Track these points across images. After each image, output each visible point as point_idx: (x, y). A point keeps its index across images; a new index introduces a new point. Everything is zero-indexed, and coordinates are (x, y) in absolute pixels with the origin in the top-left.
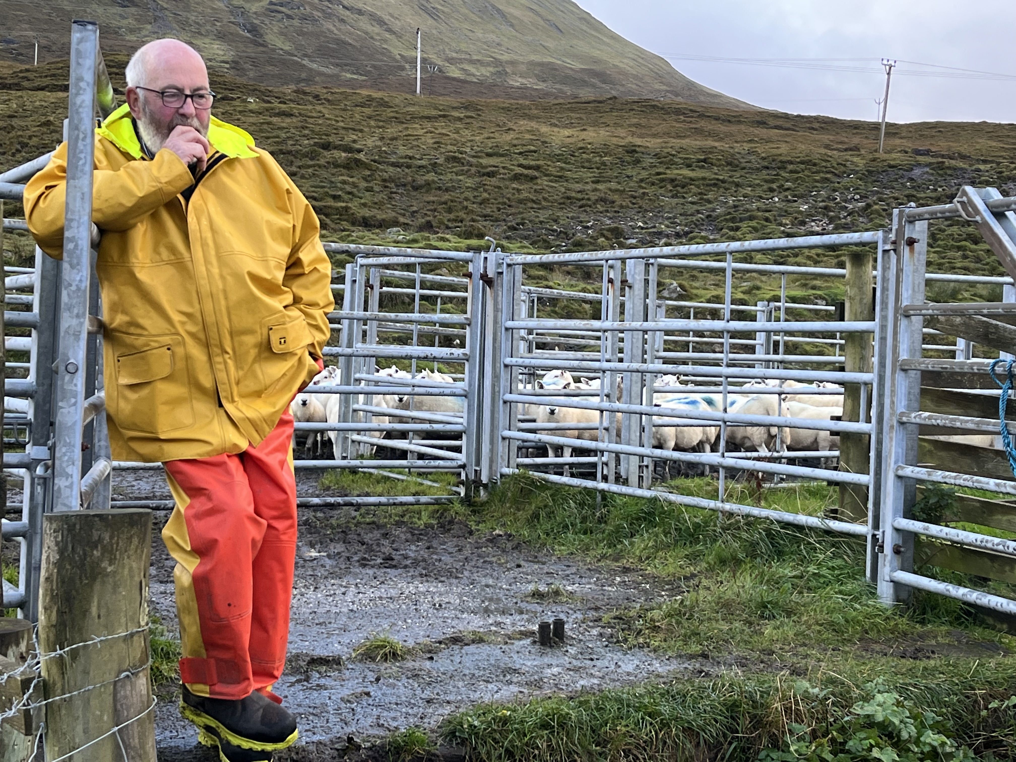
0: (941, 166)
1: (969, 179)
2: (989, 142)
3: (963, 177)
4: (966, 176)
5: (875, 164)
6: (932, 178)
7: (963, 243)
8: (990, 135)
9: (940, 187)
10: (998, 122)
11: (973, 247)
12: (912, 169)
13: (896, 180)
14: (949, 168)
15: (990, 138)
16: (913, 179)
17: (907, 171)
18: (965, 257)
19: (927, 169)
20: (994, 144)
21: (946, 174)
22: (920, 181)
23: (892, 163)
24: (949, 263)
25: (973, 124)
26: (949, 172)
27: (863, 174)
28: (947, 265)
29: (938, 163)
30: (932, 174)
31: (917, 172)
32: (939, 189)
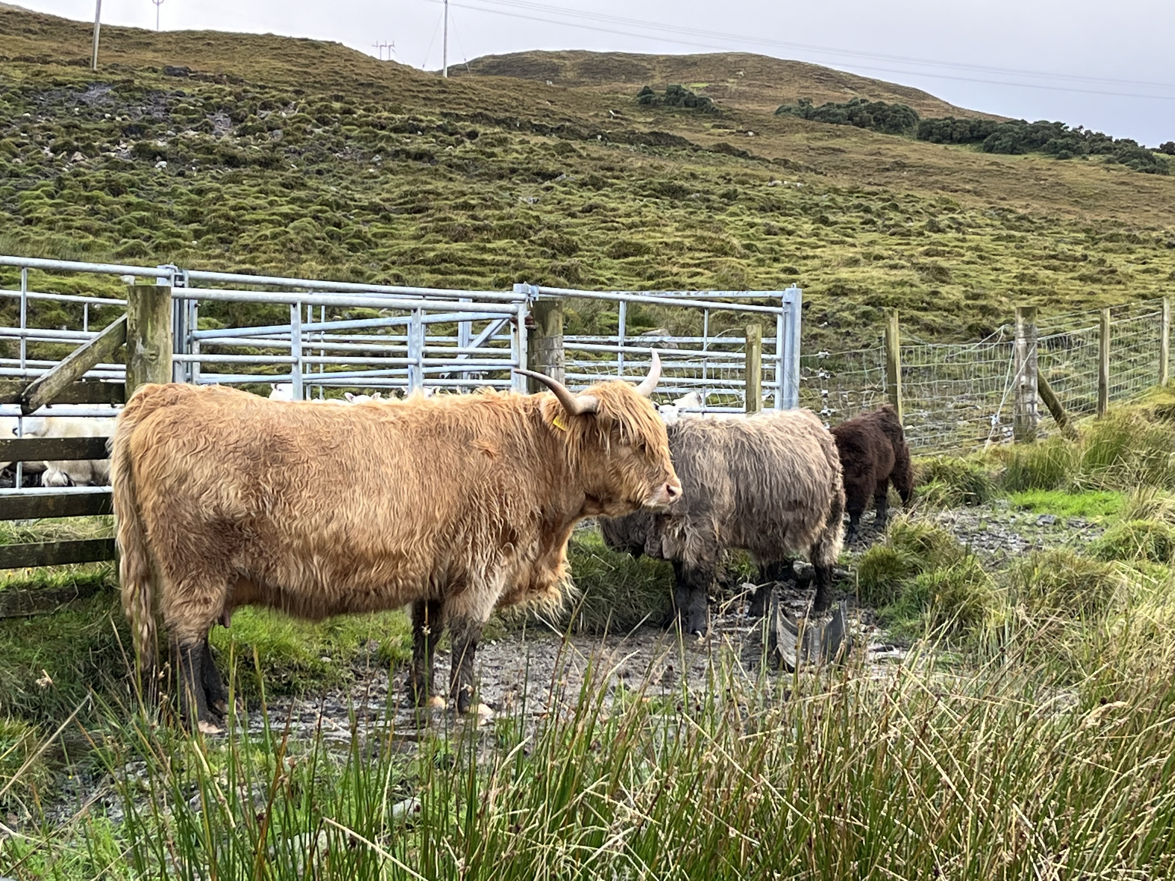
0: (127, 86)
1: (164, 105)
2: (272, 62)
3: (157, 103)
4: (162, 101)
5: (38, 79)
6: (112, 103)
7: (96, 193)
8: (275, 52)
9: (120, 115)
10: (288, 35)
11: (110, 198)
12: (87, 89)
13: (61, 103)
14: (139, 89)
15: (275, 57)
16: (84, 103)
17: (80, 91)
18: (94, 212)
19: (109, 90)
20: (279, 65)
21: (134, 97)
22: (94, 106)
23: (59, 78)
24: (64, 220)
25: (254, 37)
26: (138, 95)
27: (14, 93)
28: (61, 223)
29: (124, 82)
30: (114, 97)
31: (95, 93)
32: (118, 119)
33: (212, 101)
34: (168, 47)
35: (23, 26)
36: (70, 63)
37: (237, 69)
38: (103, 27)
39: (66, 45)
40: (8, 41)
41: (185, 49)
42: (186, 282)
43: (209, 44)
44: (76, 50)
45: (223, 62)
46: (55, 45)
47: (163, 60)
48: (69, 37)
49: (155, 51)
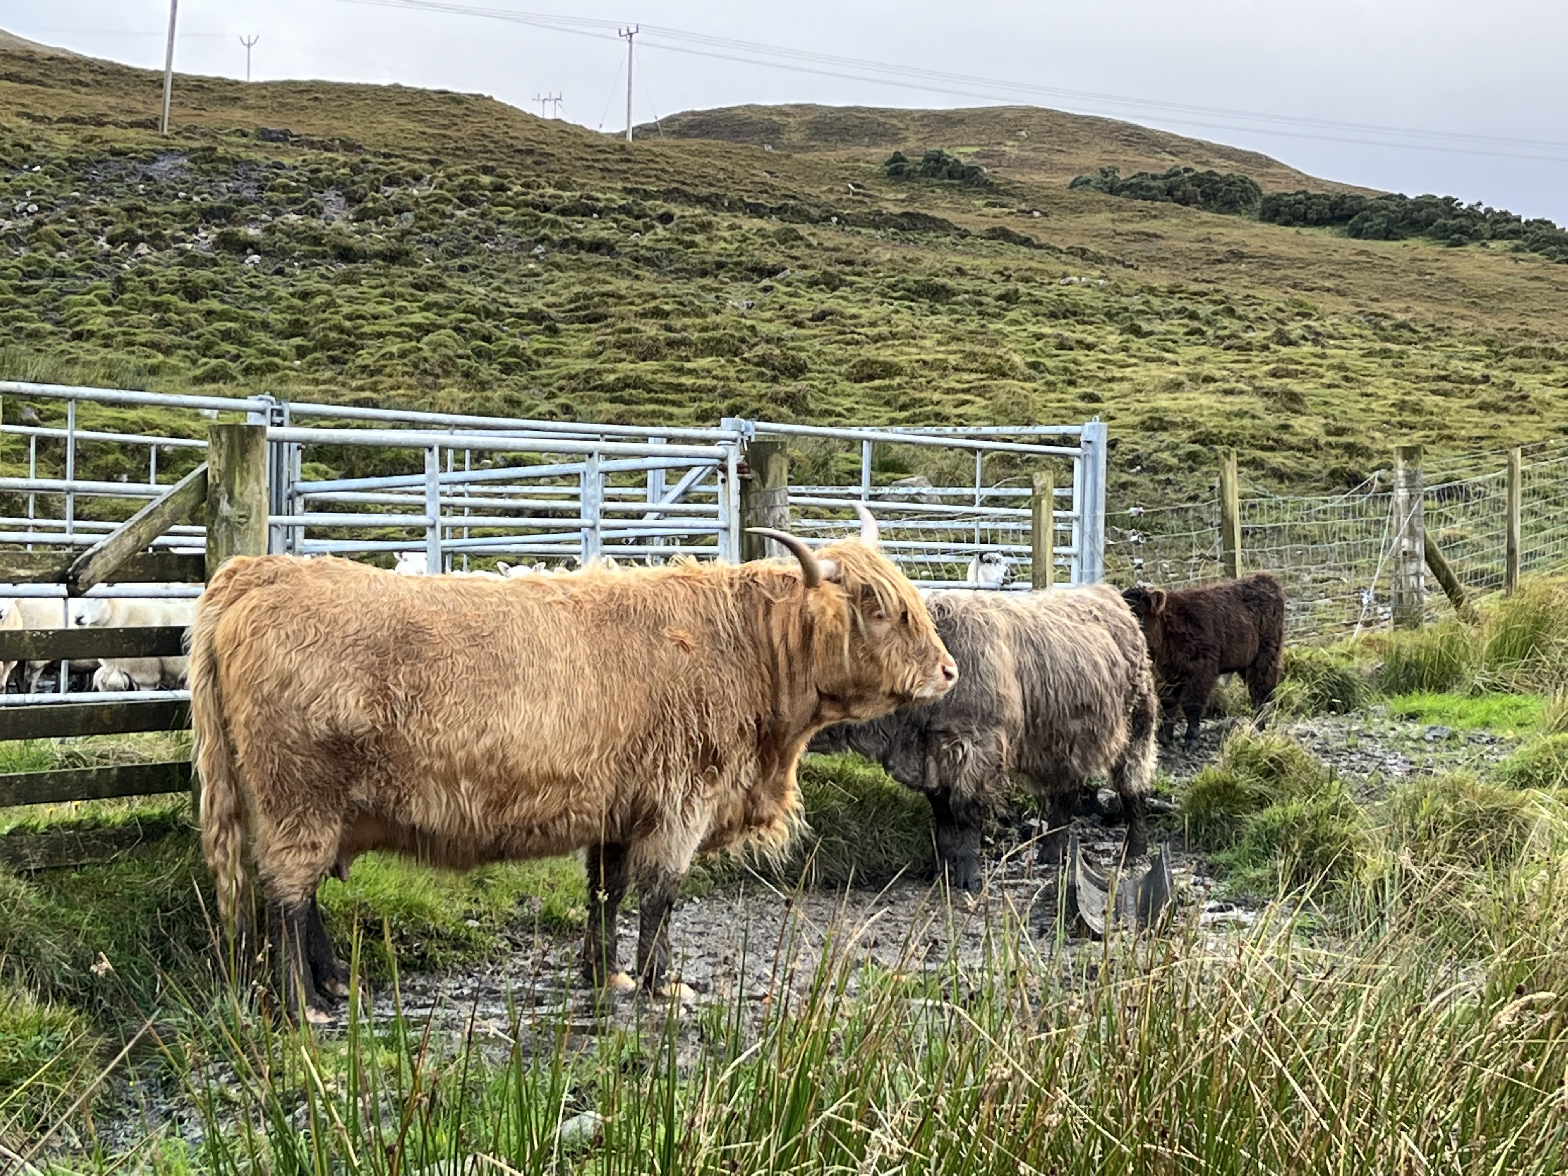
0: (208, 155)
1: (257, 180)
2: (400, 122)
3: (248, 178)
4: (254, 175)
5: (91, 146)
6: (188, 177)
7: (166, 297)
8: (404, 109)
9: (199, 193)
10: (420, 86)
11: (186, 304)
12: (155, 160)
13: (121, 178)
14: (223, 160)
15: (405, 115)
16: (150, 178)
17: (145, 162)
18: (164, 323)
19: (184, 161)
20: (411, 126)
21: (216, 170)
22: (164, 182)
23: (118, 146)
24: (125, 333)
25: (376, 89)
26: (222, 167)
27: (58, 165)
28: (120, 338)
29: (204, 149)
30: (190, 170)
31: (165, 164)
32: (196, 199)
33: (321, 175)
34: (263, 103)
35: (71, 76)
36: (133, 125)
37: (355, 132)
38: (176, 77)
39: (127, 100)
40: (50, 96)
41: (283, 105)
42: (286, 418)
43: (316, 99)
44: (140, 107)
45: (336, 123)
46: (113, 101)
47: (255, 120)
48: (131, 90)
49: (246, 108)
